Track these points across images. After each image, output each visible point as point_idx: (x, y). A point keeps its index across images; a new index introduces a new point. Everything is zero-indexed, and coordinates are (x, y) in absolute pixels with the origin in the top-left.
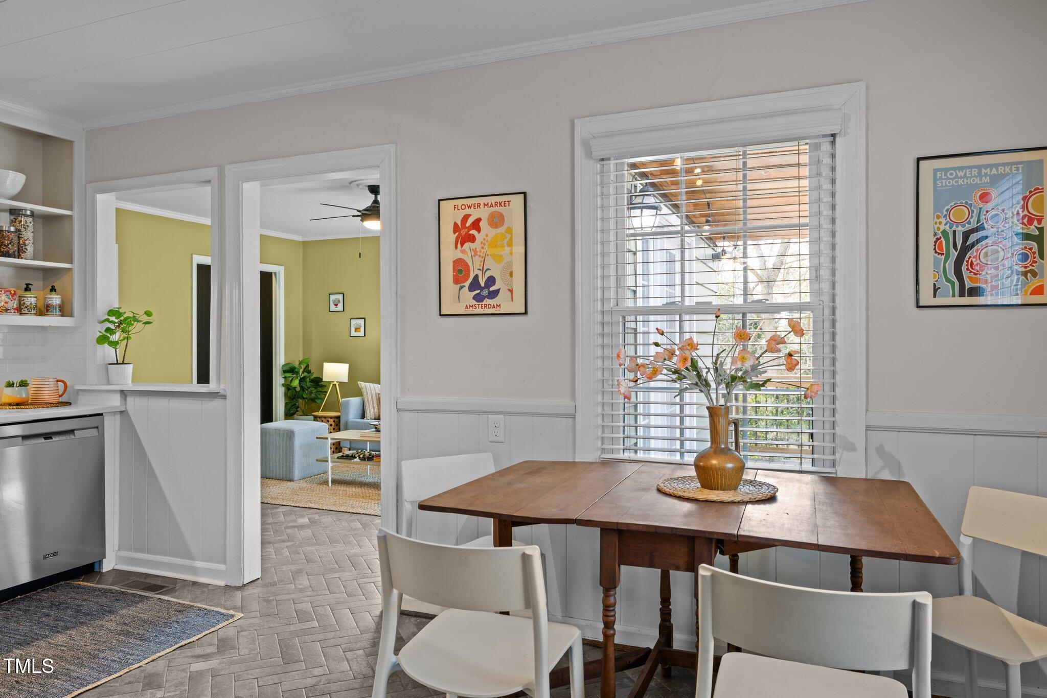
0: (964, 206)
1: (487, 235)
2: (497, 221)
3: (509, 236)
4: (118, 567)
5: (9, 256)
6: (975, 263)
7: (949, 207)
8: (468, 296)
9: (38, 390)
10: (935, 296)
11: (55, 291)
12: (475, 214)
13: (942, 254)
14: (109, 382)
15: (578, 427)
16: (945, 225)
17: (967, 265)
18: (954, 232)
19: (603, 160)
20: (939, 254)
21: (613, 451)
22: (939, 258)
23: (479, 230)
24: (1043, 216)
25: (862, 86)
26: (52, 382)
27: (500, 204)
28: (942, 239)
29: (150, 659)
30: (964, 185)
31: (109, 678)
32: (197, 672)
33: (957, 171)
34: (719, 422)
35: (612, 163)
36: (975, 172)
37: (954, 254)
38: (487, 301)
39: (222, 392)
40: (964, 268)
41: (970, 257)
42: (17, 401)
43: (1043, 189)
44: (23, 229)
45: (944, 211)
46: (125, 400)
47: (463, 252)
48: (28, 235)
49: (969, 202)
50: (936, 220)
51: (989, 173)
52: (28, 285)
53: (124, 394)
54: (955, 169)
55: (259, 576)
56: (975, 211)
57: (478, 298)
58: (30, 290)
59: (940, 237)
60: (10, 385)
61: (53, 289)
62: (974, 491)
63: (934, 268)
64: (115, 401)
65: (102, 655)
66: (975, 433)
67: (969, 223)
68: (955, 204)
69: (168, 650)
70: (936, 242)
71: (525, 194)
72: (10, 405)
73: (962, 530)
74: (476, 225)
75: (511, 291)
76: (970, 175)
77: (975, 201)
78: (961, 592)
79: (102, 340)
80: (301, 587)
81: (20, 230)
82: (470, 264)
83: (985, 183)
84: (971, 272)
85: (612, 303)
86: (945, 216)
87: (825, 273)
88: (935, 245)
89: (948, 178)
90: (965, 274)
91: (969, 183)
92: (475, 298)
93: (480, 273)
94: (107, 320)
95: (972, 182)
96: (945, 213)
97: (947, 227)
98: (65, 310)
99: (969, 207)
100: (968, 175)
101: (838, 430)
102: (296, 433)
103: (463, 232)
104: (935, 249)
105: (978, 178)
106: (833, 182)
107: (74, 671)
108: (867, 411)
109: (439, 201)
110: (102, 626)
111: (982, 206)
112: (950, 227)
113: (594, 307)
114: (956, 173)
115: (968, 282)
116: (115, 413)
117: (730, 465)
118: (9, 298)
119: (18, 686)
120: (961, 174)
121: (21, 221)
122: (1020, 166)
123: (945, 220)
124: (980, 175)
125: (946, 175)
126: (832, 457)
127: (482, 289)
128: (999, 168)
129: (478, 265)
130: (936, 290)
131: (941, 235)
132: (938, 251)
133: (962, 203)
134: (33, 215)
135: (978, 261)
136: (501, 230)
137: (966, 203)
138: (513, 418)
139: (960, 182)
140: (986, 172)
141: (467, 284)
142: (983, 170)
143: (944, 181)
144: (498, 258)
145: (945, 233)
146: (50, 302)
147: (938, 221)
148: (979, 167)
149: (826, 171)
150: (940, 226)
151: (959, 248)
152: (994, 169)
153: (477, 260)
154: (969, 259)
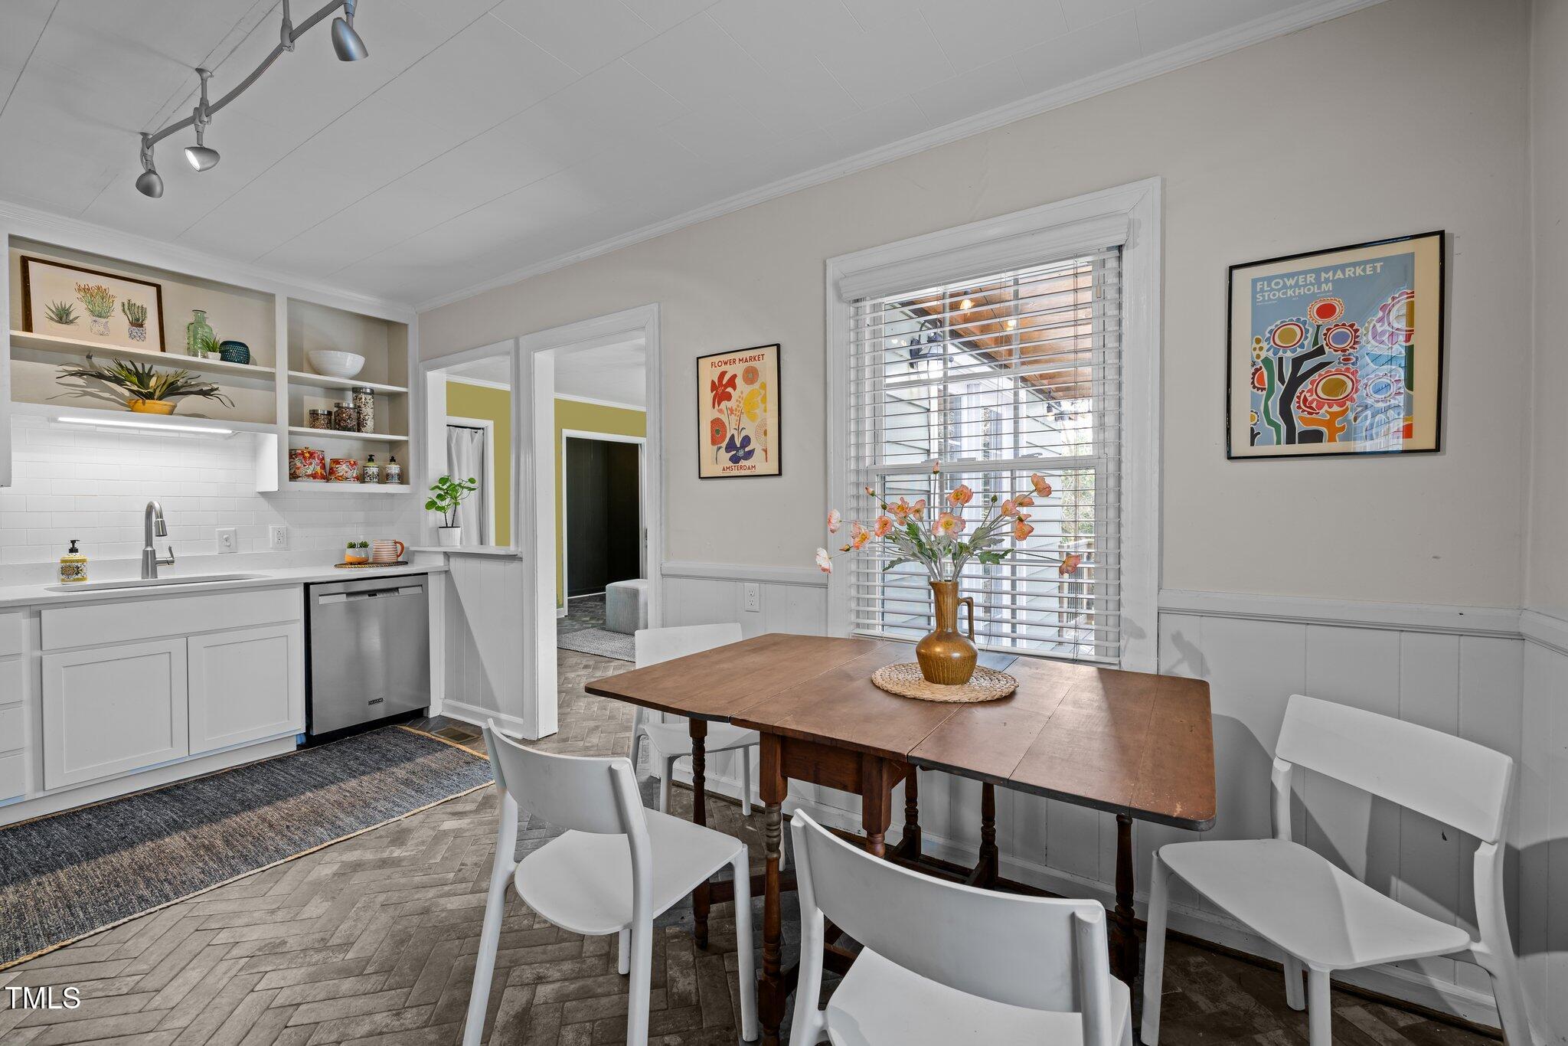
0: (1294, 324)
1: (742, 393)
2: (751, 376)
3: (763, 392)
4: (444, 714)
5: (349, 430)
6: (1310, 399)
7: (1273, 327)
8: (725, 457)
9: (377, 550)
10: (1252, 444)
11: (395, 461)
12: (731, 370)
13: (1263, 389)
14: (439, 543)
15: (831, 599)
16: (1268, 350)
17: (1298, 402)
18: (1281, 360)
19: (857, 301)
20: (1258, 389)
21: (868, 626)
22: (1259, 395)
23: (734, 388)
24: (1413, 331)
25: (1156, 182)
26: (391, 543)
27: (755, 359)
28: (1264, 369)
29: (412, 813)
30: (1295, 296)
31: (367, 830)
32: (444, 831)
33: (1286, 280)
34: (944, 601)
35: (867, 305)
36: (1311, 278)
37: (1280, 389)
38: (743, 463)
39: (519, 555)
40: (1293, 406)
41: (1303, 391)
42: (360, 560)
43: (1413, 293)
44: (363, 406)
45: (1267, 333)
46: (449, 561)
47: (721, 411)
48: (368, 411)
49: (1302, 319)
50: (1255, 345)
51: (1331, 279)
52: (371, 456)
53: (447, 555)
54: (1282, 276)
55: (557, 731)
56: (1311, 330)
57: (735, 460)
58: (373, 460)
59: (1261, 368)
60: (352, 546)
61: (393, 460)
62: (1295, 701)
63: (1252, 406)
64: (439, 562)
65: (374, 804)
66: (1308, 622)
67: (1302, 346)
68: (1282, 322)
69: (432, 805)
70: (1254, 374)
71: (778, 346)
72: (351, 564)
73: (1277, 751)
74: (732, 382)
75: (765, 451)
76: (1304, 283)
77: (1311, 317)
78: (1274, 834)
79: (431, 505)
80: (589, 744)
81: (359, 407)
82: (727, 424)
83: (1325, 292)
84: (1304, 411)
85: (868, 462)
86: (1268, 340)
87: (1110, 420)
88: (1253, 378)
89: (1272, 290)
90: (1296, 414)
91: (1302, 293)
92: (731, 459)
93: (736, 433)
94: (437, 487)
95: (1306, 291)
96: (1268, 335)
97: (1270, 354)
98: (403, 479)
99: (1301, 325)
100: (1301, 283)
101: (1124, 612)
102: (641, 592)
103: (720, 390)
104: (1253, 383)
105: (1316, 286)
106: (1120, 306)
107: (340, 819)
108: (1160, 589)
109: (698, 358)
110: (393, 773)
111: (1320, 323)
112: (1275, 354)
113: (846, 465)
114: (1283, 281)
115: (1299, 424)
116: (440, 572)
117: (956, 655)
118: (349, 468)
119: (286, 832)
120: (1291, 282)
121: (361, 398)
122: (1378, 265)
123: (1268, 344)
124: (1318, 282)
125: (1269, 285)
126: (1116, 644)
127: (737, 449)
128: (1347, 270)
129: (734, 425)
130: (1253, 436)
131: (1261, 365)
132: (1257, 385)
133: (1292, 320)
134: (372, 392)
135: (1315, 396)
136: (756, 386)
137: (1298, 320)
138: (769, 586)
139: (1290, 292)
140: (1327, 276)
141: (724, 445)
142: (1323, 275)
143: (1266, 294)
144: (753, 418)
145: (1267, 362)
146: (389, 471)
147: (1258, 346)
148: (1317, 272)
149: (1111, 294)
150: (1260, 353)
151: (1287, 381)
152: (1339, 272)
153: (733, 418)
154: (1301, 394)
